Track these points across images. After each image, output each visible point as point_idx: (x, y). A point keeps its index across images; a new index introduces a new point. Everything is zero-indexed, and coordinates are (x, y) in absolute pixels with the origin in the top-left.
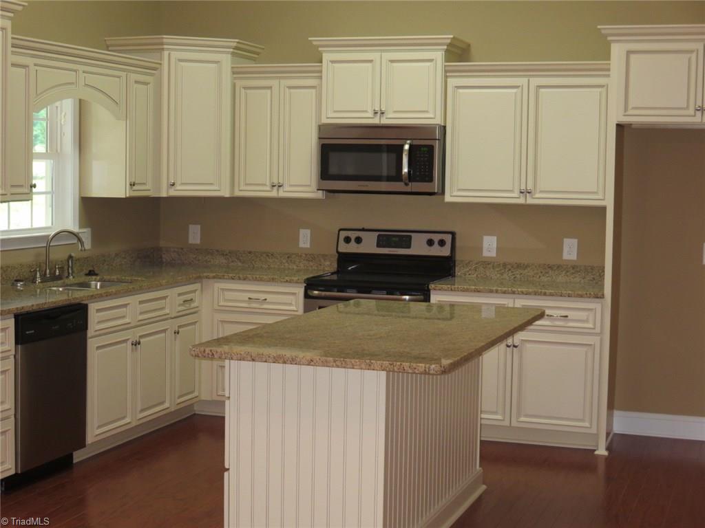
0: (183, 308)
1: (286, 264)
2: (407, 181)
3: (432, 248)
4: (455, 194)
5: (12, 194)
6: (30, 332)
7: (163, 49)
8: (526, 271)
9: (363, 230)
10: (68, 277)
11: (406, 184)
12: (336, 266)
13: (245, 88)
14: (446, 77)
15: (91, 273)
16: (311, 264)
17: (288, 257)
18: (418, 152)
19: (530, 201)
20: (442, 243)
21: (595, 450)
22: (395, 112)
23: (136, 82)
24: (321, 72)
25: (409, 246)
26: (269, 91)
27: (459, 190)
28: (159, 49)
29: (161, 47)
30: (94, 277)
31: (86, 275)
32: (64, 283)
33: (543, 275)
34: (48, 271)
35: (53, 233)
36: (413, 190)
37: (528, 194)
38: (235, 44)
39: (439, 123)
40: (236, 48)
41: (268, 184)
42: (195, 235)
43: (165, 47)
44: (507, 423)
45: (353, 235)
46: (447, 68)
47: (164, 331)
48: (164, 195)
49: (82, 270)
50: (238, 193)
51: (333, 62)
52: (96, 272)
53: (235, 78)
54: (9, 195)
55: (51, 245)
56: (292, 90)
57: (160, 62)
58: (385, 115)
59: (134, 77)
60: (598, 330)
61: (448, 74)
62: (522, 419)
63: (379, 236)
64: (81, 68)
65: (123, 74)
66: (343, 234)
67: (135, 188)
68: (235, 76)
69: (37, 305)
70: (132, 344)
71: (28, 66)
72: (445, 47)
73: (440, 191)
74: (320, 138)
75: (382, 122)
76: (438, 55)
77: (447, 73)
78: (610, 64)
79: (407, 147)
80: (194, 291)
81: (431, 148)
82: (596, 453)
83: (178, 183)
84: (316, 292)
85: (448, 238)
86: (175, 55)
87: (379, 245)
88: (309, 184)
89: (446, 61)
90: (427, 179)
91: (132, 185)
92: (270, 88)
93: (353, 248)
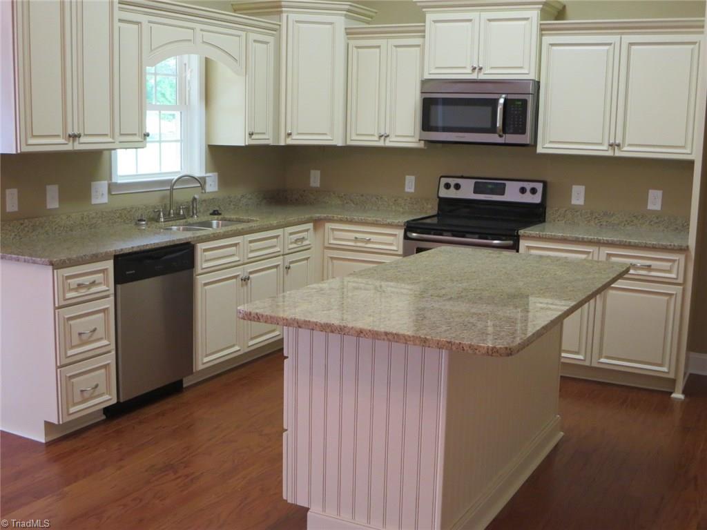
0: (295, 245)
1: (393, 207)
2: (501, 133)
3: (524, 195)
4: (546, 145)
5: (120, 142)
6: (131, 272)
7: (281, 12)
8: (612, 219)
9: (462, 177)
10: (192, 217)
11: (500, 136)
12: (437, 209)
13: (356, 47)
14: (542, 35)
15: (215, 213)
16: (415, 207)
17: (395, 200)
18: (512, 106)
19: (618, 154)
20: (534, 191)
21: (671, 393)
22: (492, 68)
23: (255, 41)
24: (424, 31)
25: (503, 193)
26: (378, 50)
27: (551, 142)
28: (278, 11)
29: (279, 9)
30: (216, 217)
31: (211, 214)
32: (186, 222)
33: (628, 224)
34: (172, 211)
35: (176, 178)
36: (507, 142)
37: (616, 147)
38: (347, 7)
39: (533, 78)
40: (348, 11)
41: (376, 134)
42: (315, 179)
43: (284, 9)
44: (587, 363)
45: (452, 181)
46: (543, 27)
47: (276, 266)
48: (282, 143)
49: (208, 210)
50: (350, 143)
51: (435, 21)
52: (220, 212)
53: (349, 39)
54: (117, 143)
55: (175, 187)
56: (399, 49)
57: (279, 23)
58: (483, 71)
59: (253, 36)
60: (680, 280)
61: (543, 32)
62: (603, 360)
63: (476, 183)
64: (198, 26)
65: (243, 34)
66: (444, 181)
67: (254, 137)
68: (349, 36)
69: (138, 247)
70: (242, 280)
71: (140, 23)
72: (541, 6)
73: (533, 143)
74: (422, 93)
75: (479, 78)
76: (534, 14)
77: (543, 30)
78: (704, 21)
79: (502, 101)
80: (307, 230)
81: (525, 102)
82: (674, 395)
83: (294, 133)
84: (414, 234)
85: (539, 187)
86: (293, 17)
87: (475, 192)
88: (413, 135)
89: (542, 20)
90: (520, 131)
91: (251, 134)
92: (379, 47)
93: (452, 194)
